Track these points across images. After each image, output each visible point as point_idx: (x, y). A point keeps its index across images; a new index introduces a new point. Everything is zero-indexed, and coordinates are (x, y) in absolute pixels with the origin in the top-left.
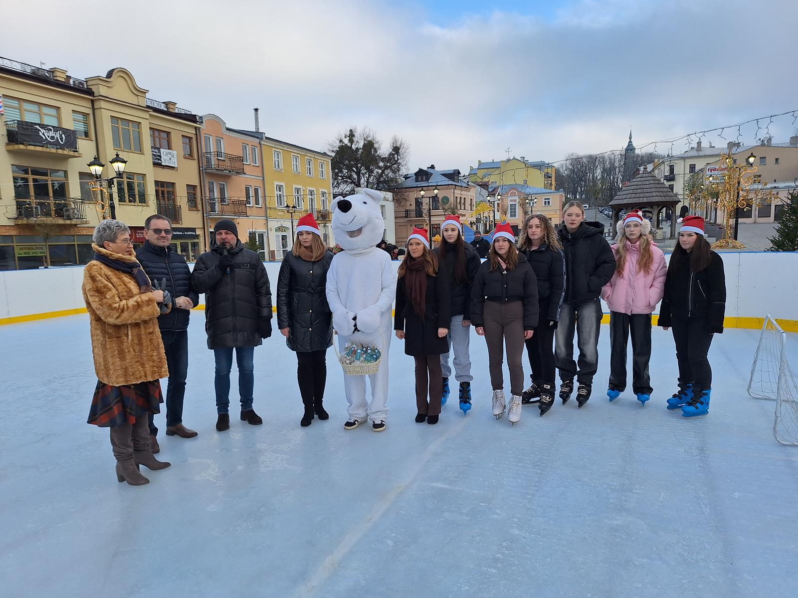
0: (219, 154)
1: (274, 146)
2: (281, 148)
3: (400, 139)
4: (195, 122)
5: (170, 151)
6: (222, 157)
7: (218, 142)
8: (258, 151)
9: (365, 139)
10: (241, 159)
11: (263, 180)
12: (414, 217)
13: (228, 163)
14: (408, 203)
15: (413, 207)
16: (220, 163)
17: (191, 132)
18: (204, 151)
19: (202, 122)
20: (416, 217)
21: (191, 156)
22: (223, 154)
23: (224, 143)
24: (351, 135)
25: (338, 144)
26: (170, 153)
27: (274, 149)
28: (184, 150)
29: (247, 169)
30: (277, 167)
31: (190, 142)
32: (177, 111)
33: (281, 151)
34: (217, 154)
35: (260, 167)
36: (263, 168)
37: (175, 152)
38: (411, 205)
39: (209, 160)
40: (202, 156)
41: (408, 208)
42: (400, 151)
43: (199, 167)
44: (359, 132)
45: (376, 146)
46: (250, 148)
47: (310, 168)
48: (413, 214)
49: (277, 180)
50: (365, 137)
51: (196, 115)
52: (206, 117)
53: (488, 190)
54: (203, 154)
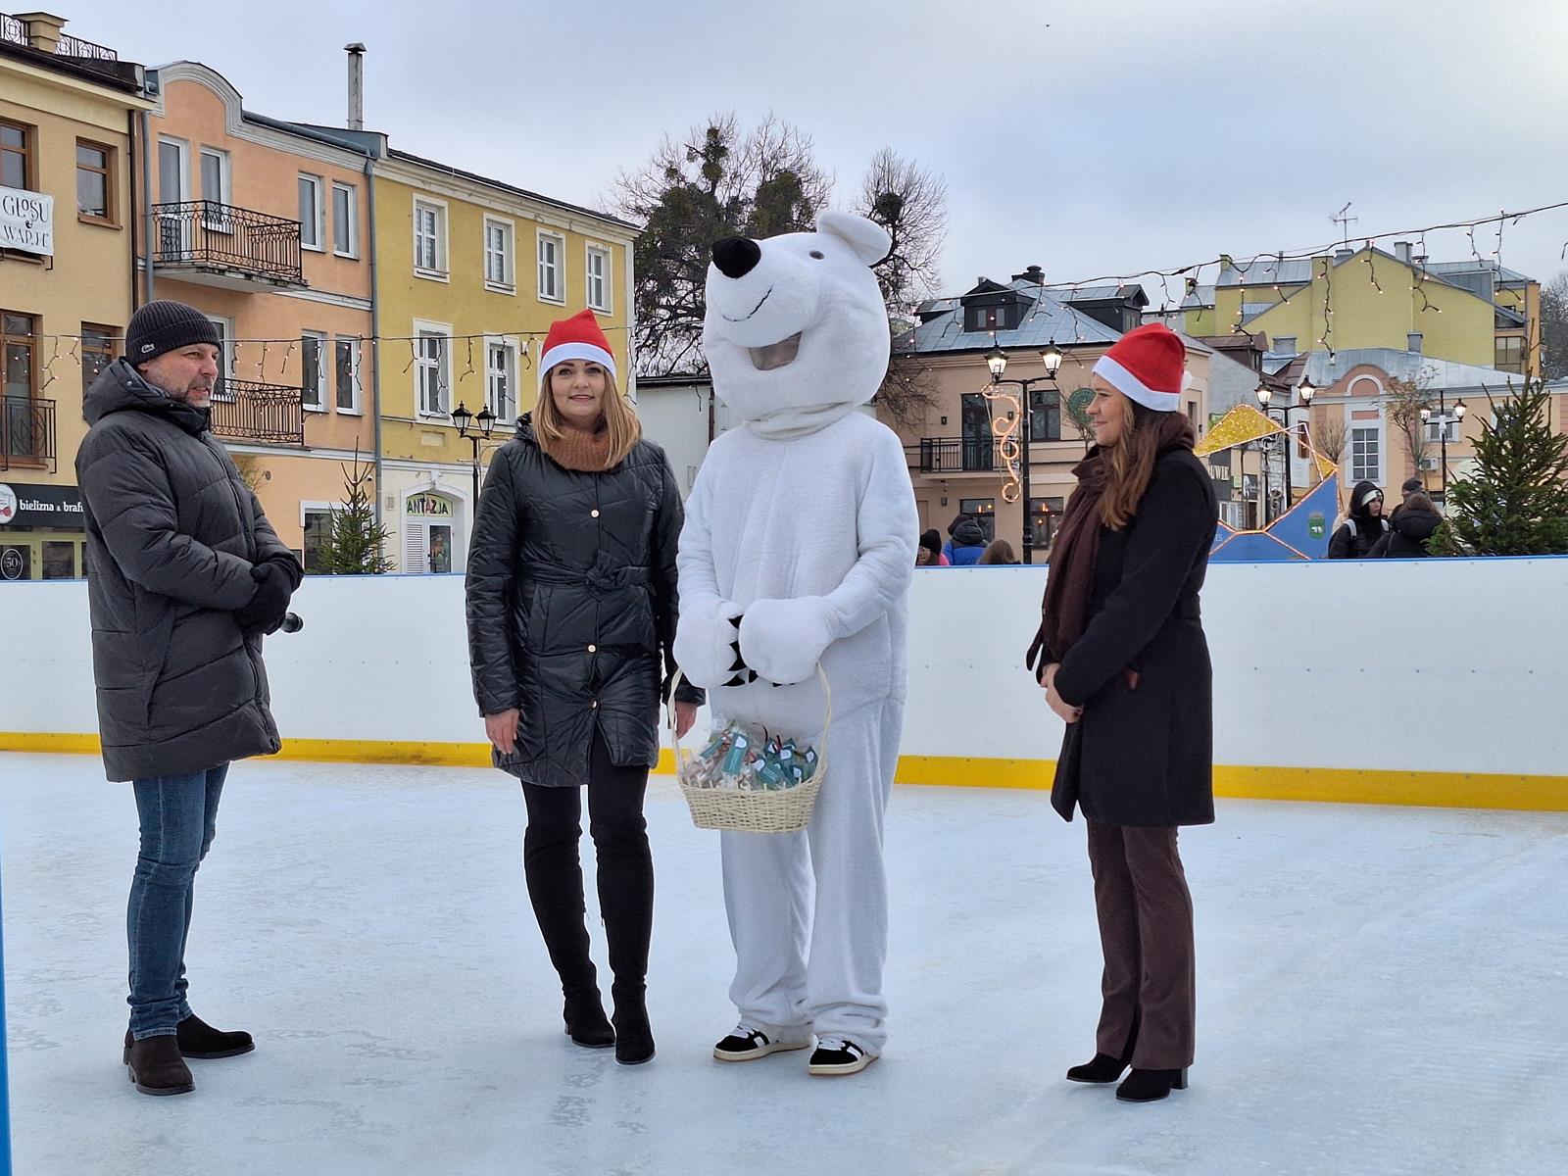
0: (210, 209)
1: (420, 185)
2: (446, 192)
3: (906, 165)
4: (130, 89)
5: (29, 195)
6: (220, 222)
7: (211, 165)
8: (356, 202)
9: (765, 165)
10: (293, 231)
11: (372, 311)
12: (954, 470)
13: (242, 245)
14: (933, 415)
15: (955, 429)
16: (215, 243)
17: (110, 125)
18: (155, 198)
19: (155, 91)
20: (965, 469)
21: (105, 215)
22: (225, 210)
23: (231, 172)
24: (715, 150)
25: (659, 183)
26: (30, 204)
27: (416, 196)
28: (80, 193)
29: (311, 269)
30: (425, 263)
31: (104, 166)
32: (62, 49)
33: (444, 204)
34: (206, 211)
35: (364, 262)
36: (372, 264)
37: (46, 200)
38: (944, 420)
39: (170, 233)
40: (145, 216)
41: (934, 432)
42: (904, 211)
43: (135, 258)
44: (743, 139)
45: (809, 191)
46: (330, 193)
47: (551, 270)
48: (953, 456)
49: (423, 314)
50: (767, 155)
51: (132, 65)
52: (171, 73)
53: (1258, 368)
54: (151, 211)
